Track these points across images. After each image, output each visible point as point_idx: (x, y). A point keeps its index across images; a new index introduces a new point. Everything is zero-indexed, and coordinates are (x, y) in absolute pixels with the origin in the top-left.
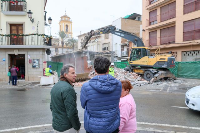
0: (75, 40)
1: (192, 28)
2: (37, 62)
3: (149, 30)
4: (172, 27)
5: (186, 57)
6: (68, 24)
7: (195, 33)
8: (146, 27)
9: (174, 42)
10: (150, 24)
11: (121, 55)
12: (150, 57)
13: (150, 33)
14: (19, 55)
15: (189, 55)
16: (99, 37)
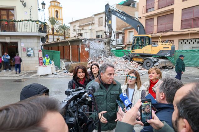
0: (66, 27)
1: (191, 16)
2: (32, 51)
3: (146, 17)
4: (170, 14)
5: (183, 46)
6: (58, 9)
7: (193, 21)
8: (143, 14)
9: (172, 30)
10: (147, 11)
11: (116, 43)
12: (153, 45)
13: (147, 21)
14: (11, 42)
15: (185, 43)
16: (92, 24)
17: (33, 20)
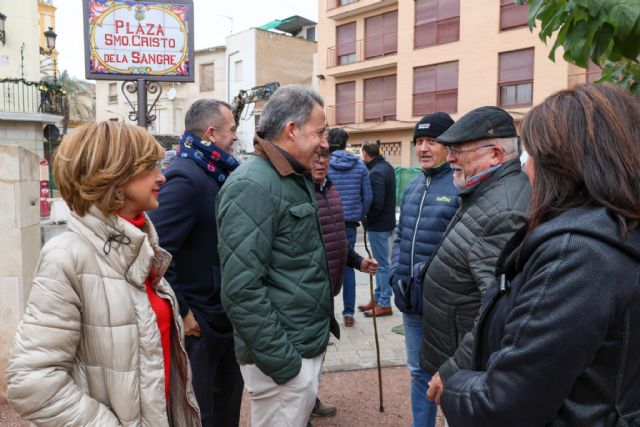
1: (431, 86)
3: (337, 77)
7: (436, 98)
8: (328, 68)
9: (393, 118)
10: (339, 62)
13: (339, 87)
16: (179, 83)
17: (28, 79)
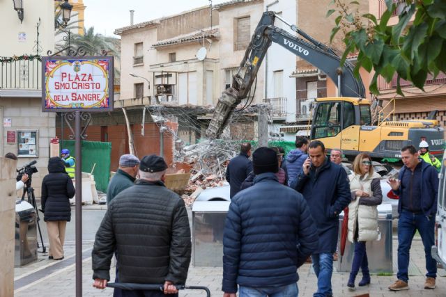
2: (32, 141)
11: (298, 116)
12: (364, 127)
16: (210, 41)
17: (42, 55)
